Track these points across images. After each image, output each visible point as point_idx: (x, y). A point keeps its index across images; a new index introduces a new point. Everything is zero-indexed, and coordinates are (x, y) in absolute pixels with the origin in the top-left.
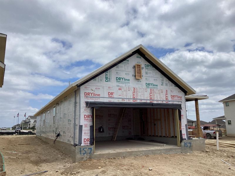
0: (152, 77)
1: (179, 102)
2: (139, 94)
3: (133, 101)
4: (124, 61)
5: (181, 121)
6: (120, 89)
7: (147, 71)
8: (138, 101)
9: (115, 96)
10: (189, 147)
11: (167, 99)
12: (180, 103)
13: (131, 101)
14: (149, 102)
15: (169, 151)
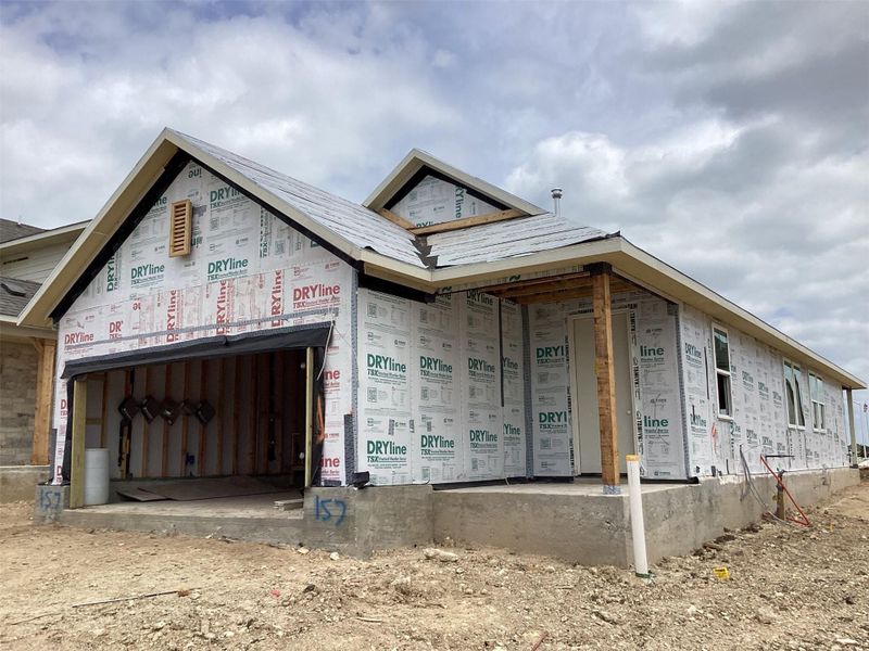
0: (229, 233)
1: (324, 312)
2: (187, 310)
3: (169, 341)
4: (154, 208)
5: (323, 400)
6: (137, 307)
7: (215, 215)
8: (183, 338)
9: (125, 332)
10: (335, 520)
11: (275, 310)
12: (328, 318)
13: (163, 342)
14: (213, 333)
15: (255, 530)
